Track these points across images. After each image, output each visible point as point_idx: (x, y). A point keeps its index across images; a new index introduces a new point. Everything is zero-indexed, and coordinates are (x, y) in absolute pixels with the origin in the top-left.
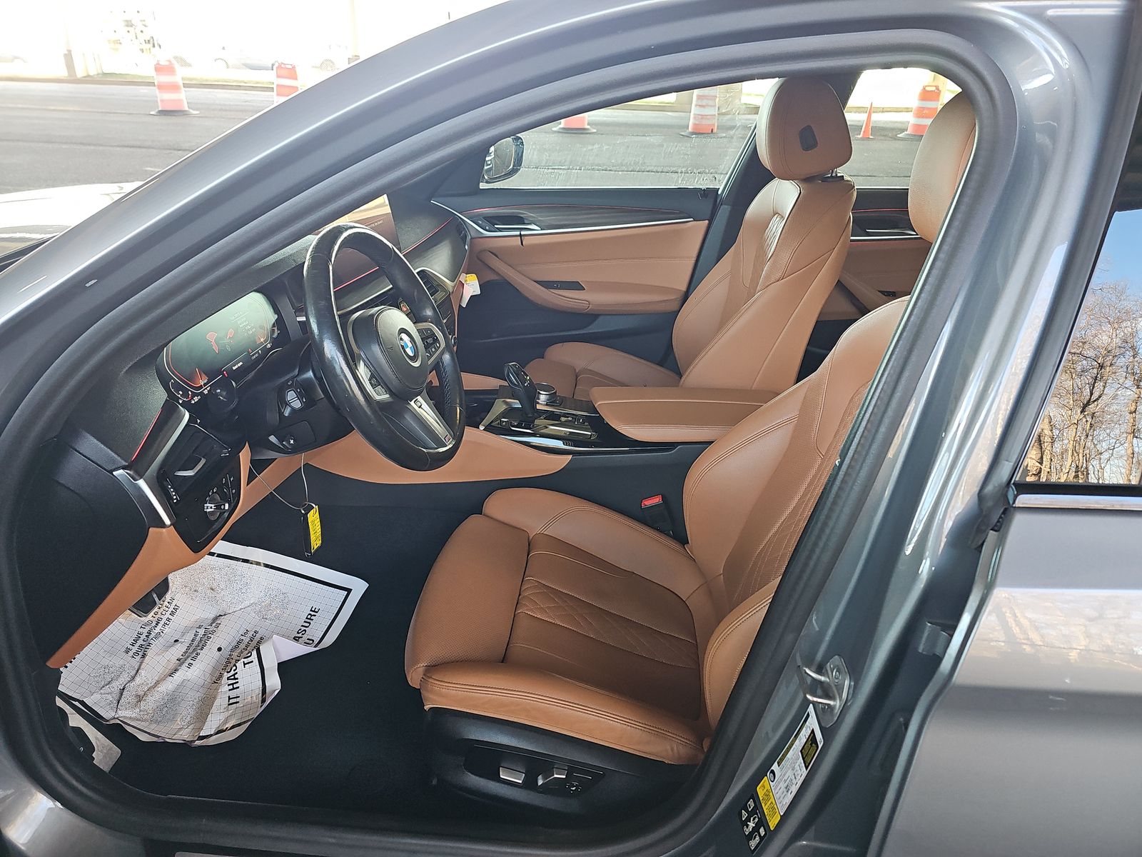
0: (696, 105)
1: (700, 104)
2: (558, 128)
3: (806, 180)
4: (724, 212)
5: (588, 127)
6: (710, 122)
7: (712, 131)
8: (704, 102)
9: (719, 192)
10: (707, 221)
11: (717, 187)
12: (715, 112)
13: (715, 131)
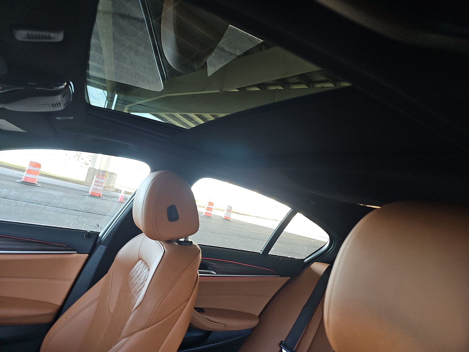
0: (94, 184)
1: (96, 184)
2: (19, 181)
3: (169, 242)
4: (101, 250)
5: (37, 183)
6: (99, 192)
7: (100, 196)
8: (98, 184)
9: (100, 235)
10: (87, 255)
11: (99, 231)
12: (102, 188)
13: (101, 196)
